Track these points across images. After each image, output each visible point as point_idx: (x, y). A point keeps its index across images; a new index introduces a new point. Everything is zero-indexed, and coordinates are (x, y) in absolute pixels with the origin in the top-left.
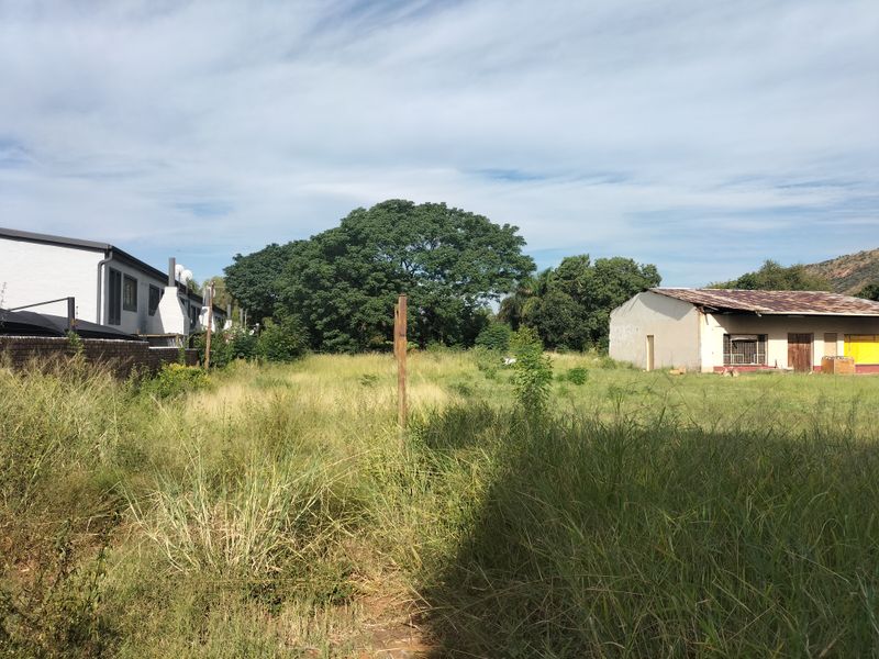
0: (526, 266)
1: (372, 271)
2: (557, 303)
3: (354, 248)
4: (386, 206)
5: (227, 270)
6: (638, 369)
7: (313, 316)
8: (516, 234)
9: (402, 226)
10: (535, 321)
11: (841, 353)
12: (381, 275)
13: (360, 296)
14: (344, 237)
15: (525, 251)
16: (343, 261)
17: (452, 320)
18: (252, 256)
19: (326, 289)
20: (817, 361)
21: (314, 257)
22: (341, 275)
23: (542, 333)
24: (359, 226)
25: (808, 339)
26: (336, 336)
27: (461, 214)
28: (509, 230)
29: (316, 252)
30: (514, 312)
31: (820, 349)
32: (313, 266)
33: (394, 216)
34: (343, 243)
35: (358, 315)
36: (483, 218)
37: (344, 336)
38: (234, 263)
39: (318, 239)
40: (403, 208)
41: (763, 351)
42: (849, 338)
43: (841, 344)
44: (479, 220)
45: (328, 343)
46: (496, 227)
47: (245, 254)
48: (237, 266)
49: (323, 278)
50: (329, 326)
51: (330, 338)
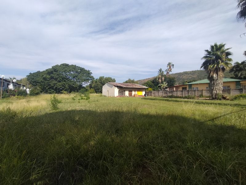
0: (92, 78)
1: (59, 77)
2: (98, 85)
3: (55, 72)
4: (63, 65)
5: (27, 76)
6: (106, 96)
7: (45, 86)
8: (90, 72)
9: (66, 69)
10: (94, 88)
11: (136, 93)
12: (61, 78)
13: (56, 82)
14: (53, 70)
15: (92, 75)
16: (52, 75)
17: (76, 88)
18: (34, 73)
19: (48, 81)
20: (133, 95)
21: (45, 74)
22: (52, 78)
23: (95, 90)
24: (56, 68)
25: (132, 91)
26: (51, 90)
27: (79, 67)
28: (89, 71)
29: (46, 73)
30: (91, 86)
31: (133, 93)
32: (45, 76)
33: (64, 67)
34: (52, 71)
35: (55, 86)
36: (84, 68)
37: (53, 91)
38: (29, 74)
39: (46, 70)
40: (66, 65)
41: (125, 93)
42: (138, 91)
43: (136, 92)
44: (83, 69)
45: (49, 92)
46: (86, 70)
47: (32, 73)
48: (30, 75)
49: (47, 78)
50: (49, 89)
51: (49, 91)
